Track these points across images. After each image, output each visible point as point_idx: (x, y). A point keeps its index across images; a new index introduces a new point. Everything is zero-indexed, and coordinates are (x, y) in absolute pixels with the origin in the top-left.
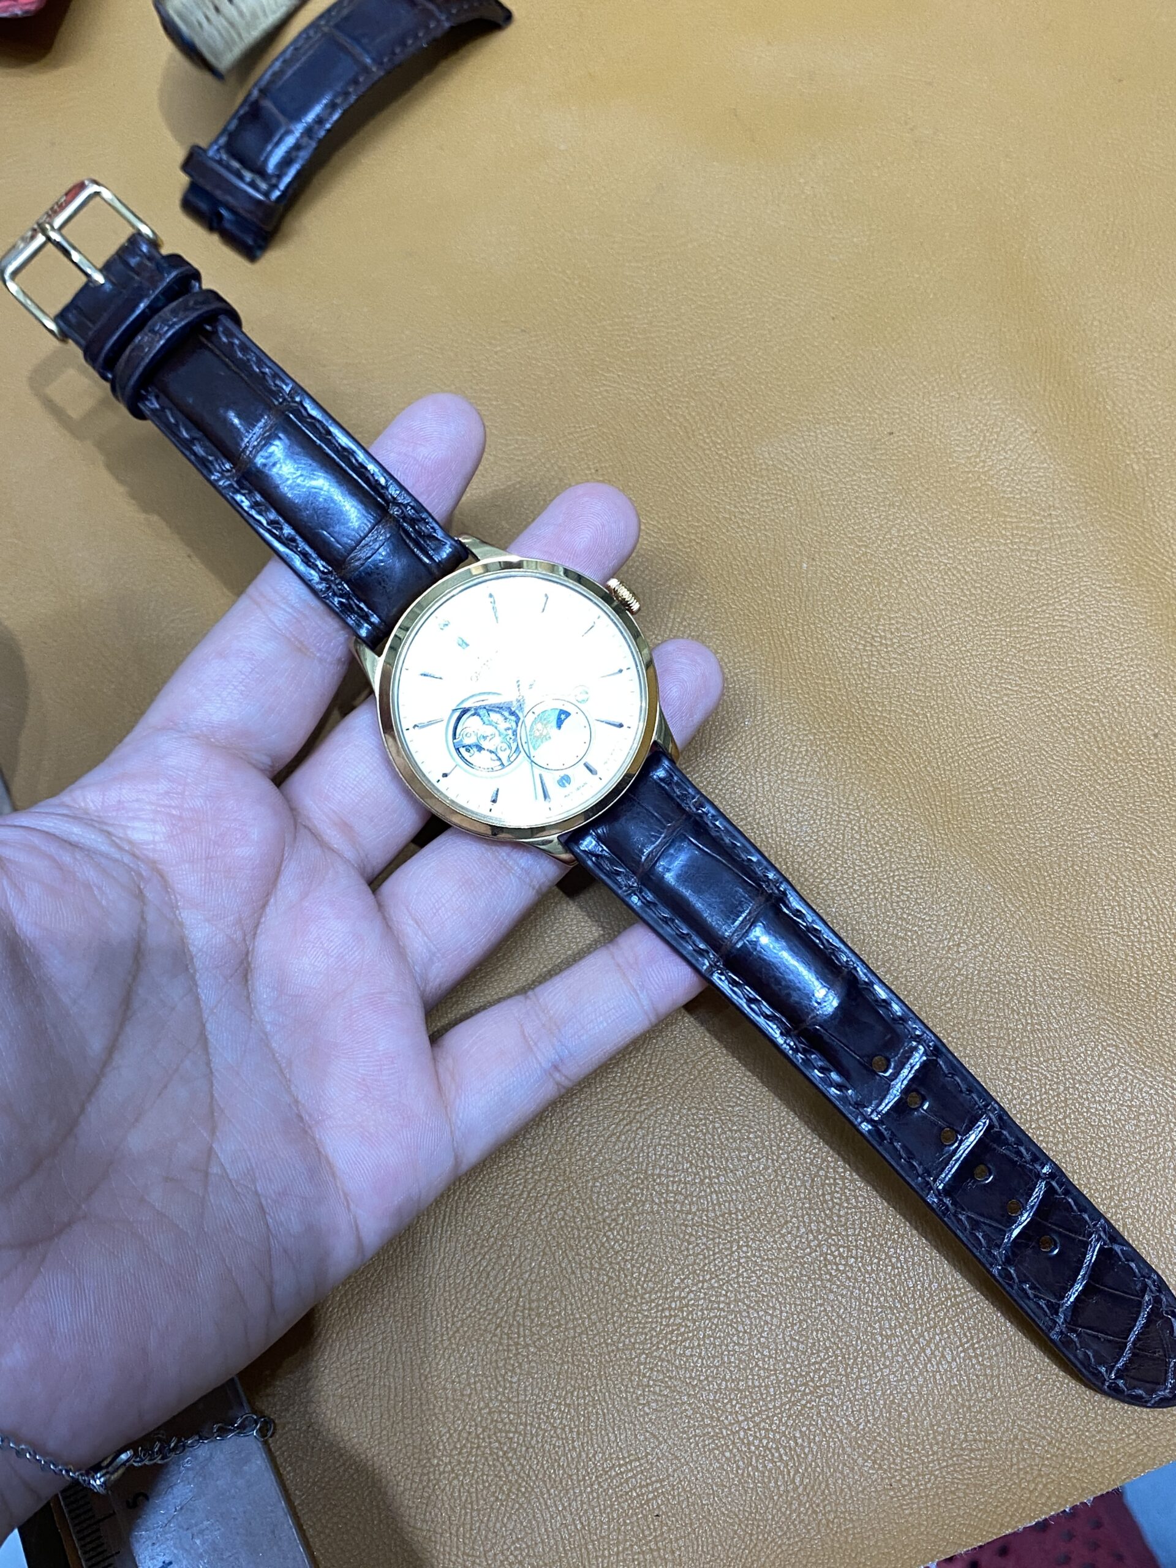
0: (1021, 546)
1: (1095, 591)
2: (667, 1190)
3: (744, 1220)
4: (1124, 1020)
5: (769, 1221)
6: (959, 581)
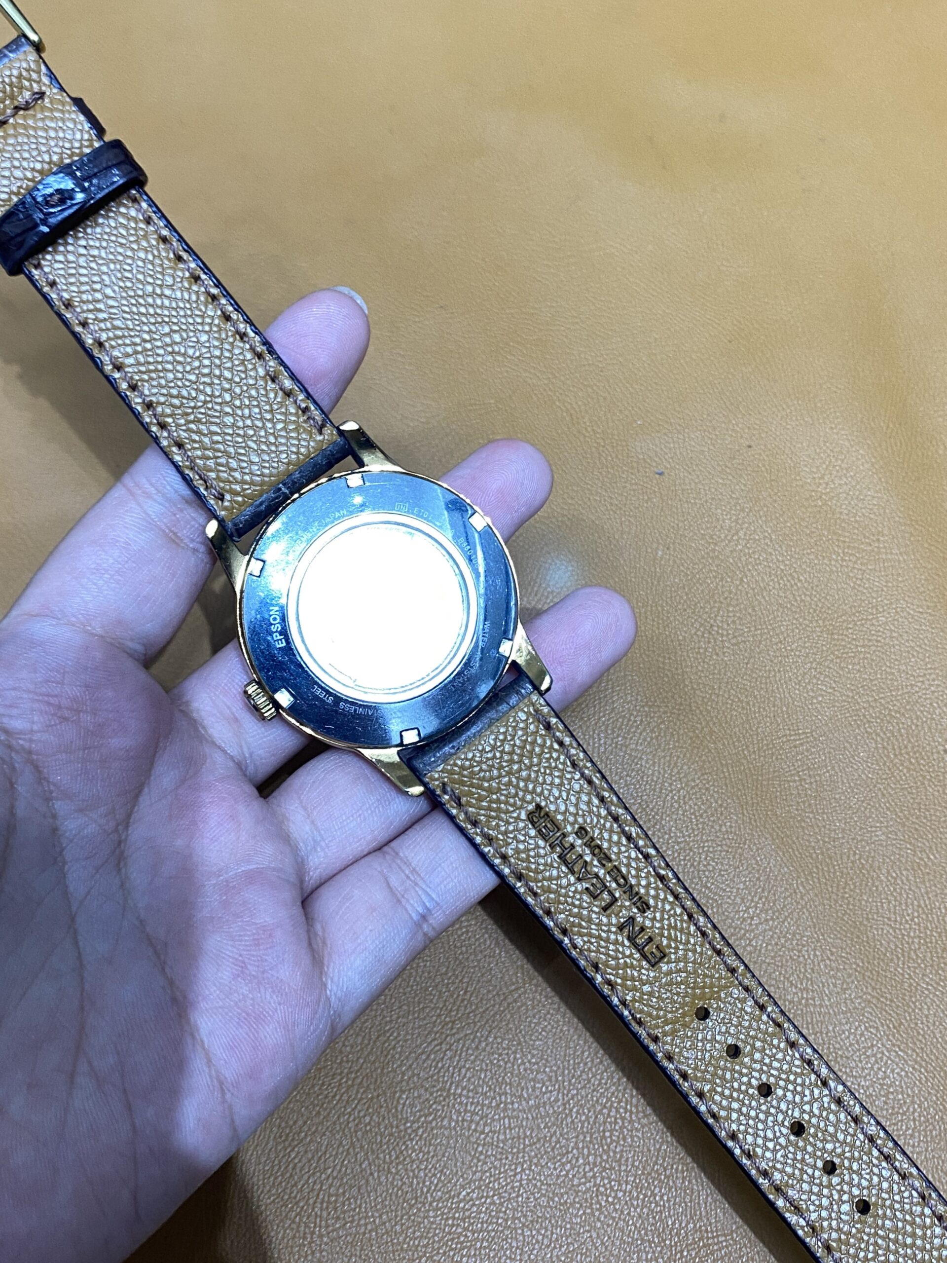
0: (850, 564)
1: (909, 614)
2: (466, 1111)
3: (531, 1145)
4: (886, 1005)
5: (553, 1149)
6: (792, 586)
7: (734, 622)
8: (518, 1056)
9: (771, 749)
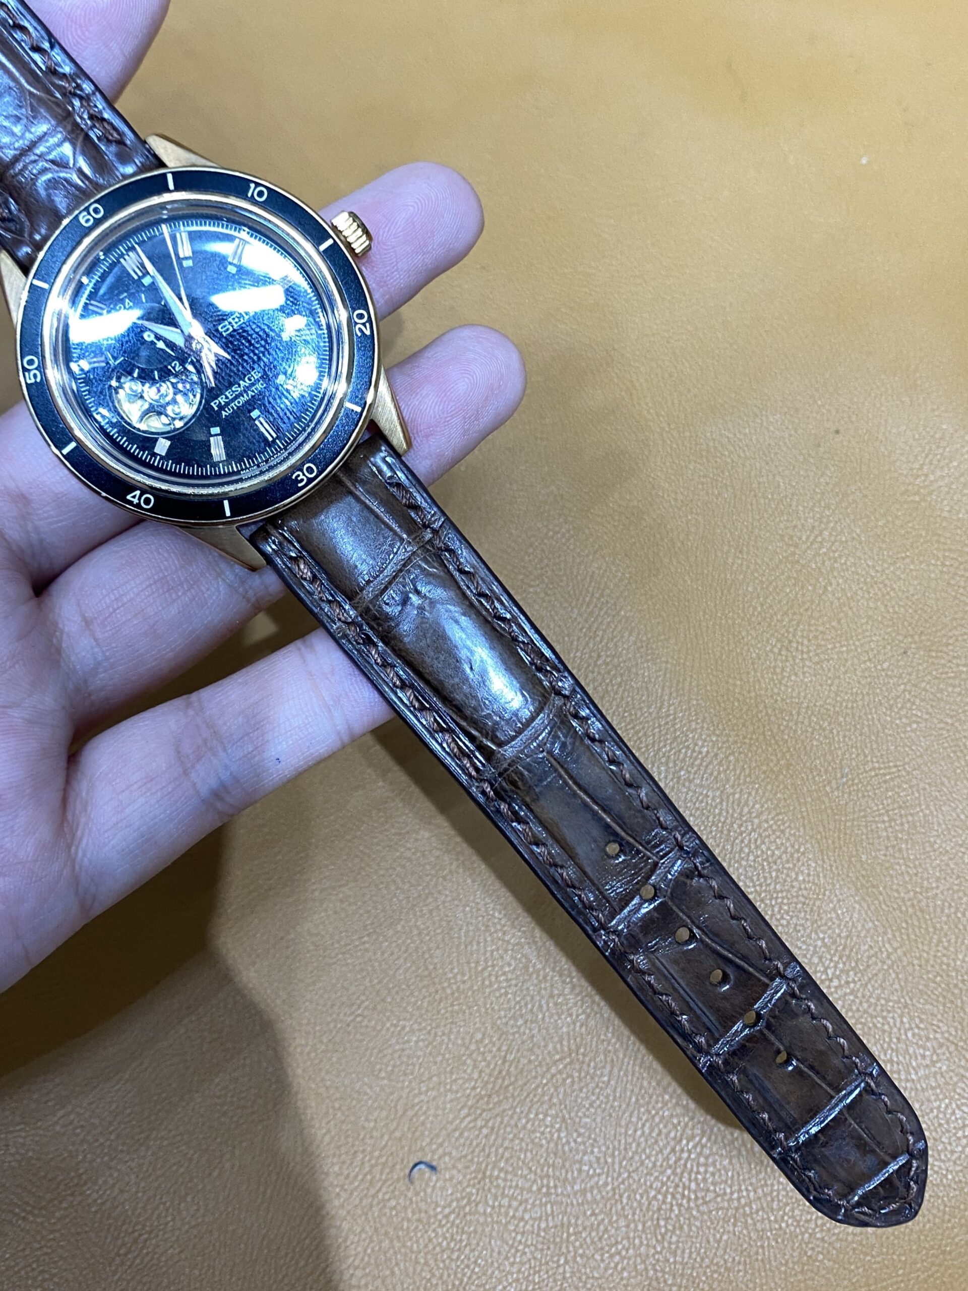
7: (816, 637)
8: (563, 1135)
9: (857, 784)
